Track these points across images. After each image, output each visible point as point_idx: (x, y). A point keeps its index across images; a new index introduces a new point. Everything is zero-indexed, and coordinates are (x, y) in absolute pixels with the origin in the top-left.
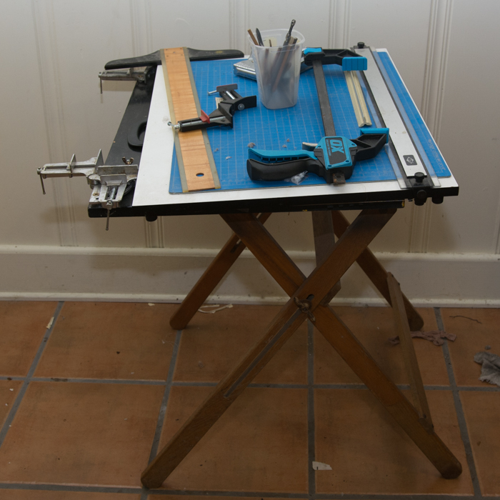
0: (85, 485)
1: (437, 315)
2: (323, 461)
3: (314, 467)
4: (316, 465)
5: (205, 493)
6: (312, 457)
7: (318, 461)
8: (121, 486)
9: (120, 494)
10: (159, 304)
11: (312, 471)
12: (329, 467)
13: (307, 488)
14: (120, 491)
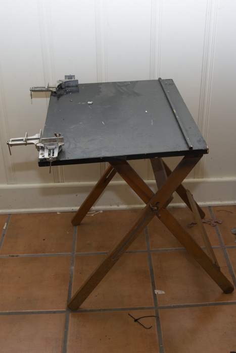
0: (35, 311)
1: (210, 210)
2: (160, 289)
3: (156, 293)
4: (156, 292)
5: (100, 310)
6: (154, 288)
7: (158, 289)
8: (54, 310)
9: (55, 314)
10: (63, 213)
11: (155, 295)
12: (163, 292)
13: (153, 304)
14: (55, 312)
